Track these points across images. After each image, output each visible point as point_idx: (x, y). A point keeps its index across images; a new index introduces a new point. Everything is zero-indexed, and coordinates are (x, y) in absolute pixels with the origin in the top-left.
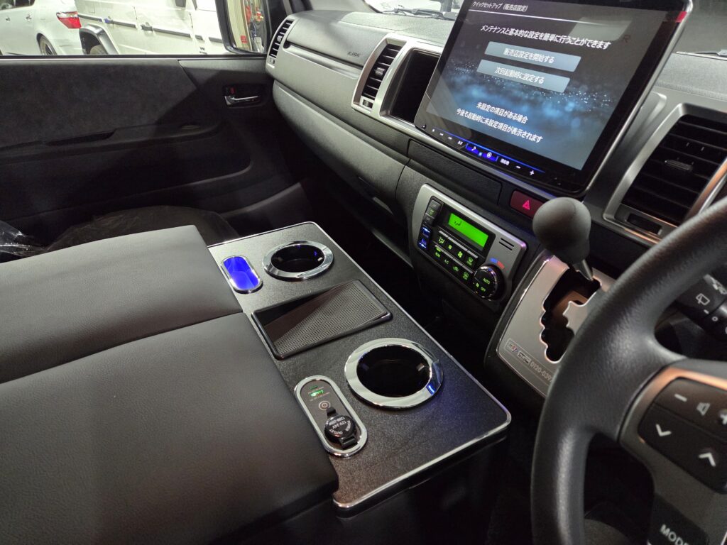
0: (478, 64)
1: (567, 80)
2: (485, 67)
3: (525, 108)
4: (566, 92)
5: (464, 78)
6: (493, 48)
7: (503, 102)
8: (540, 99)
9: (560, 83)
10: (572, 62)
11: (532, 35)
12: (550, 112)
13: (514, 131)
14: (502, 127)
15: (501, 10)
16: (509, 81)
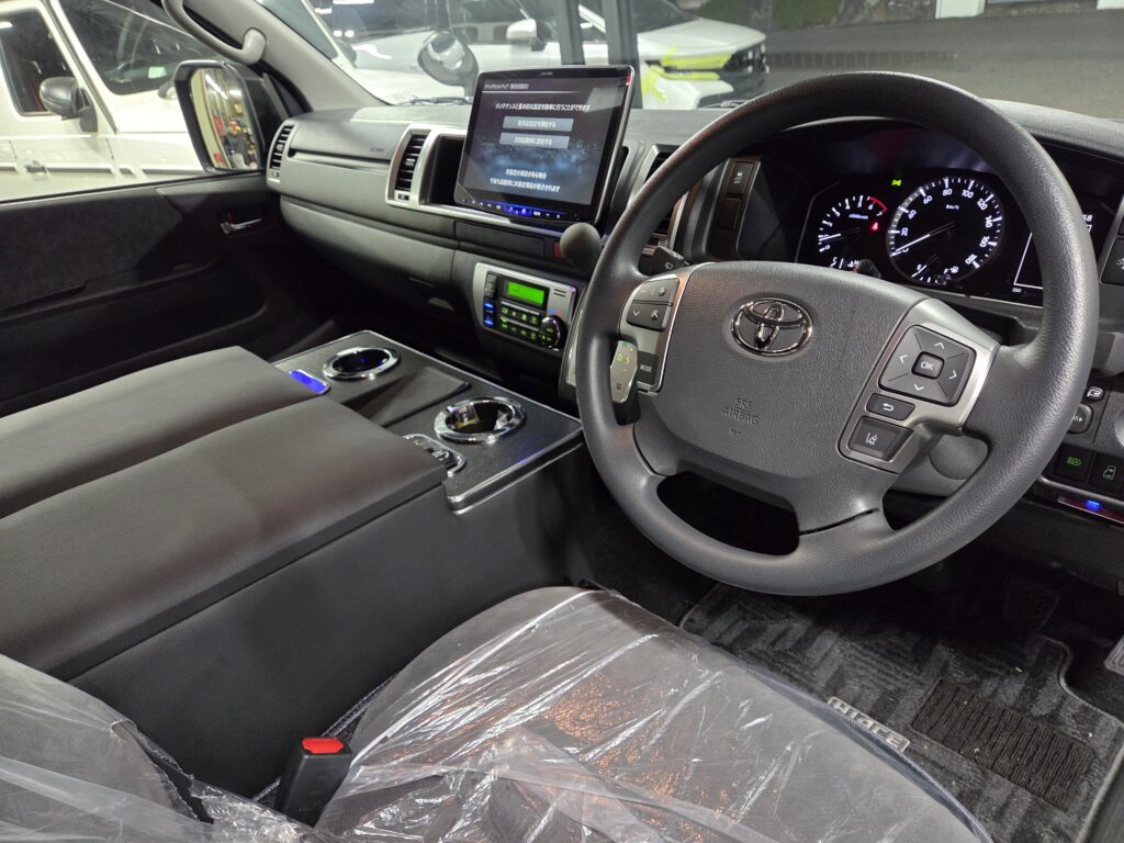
0: (499, 137)
1: (567, 138)
2: (505, 138)
3: (543, 166)
4: (569, 147)
5: (490, 151)
6: (508, 122)
7: (526, 165)
8: (552, 157)
9: (564, 142)
10: (567, 124)
11: (536, 107)
12: (561, 165)
13: (538, 186)
14: (529, 185)
15: (509, 89)
16: (526, 147)
